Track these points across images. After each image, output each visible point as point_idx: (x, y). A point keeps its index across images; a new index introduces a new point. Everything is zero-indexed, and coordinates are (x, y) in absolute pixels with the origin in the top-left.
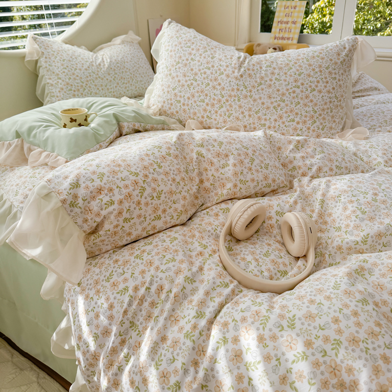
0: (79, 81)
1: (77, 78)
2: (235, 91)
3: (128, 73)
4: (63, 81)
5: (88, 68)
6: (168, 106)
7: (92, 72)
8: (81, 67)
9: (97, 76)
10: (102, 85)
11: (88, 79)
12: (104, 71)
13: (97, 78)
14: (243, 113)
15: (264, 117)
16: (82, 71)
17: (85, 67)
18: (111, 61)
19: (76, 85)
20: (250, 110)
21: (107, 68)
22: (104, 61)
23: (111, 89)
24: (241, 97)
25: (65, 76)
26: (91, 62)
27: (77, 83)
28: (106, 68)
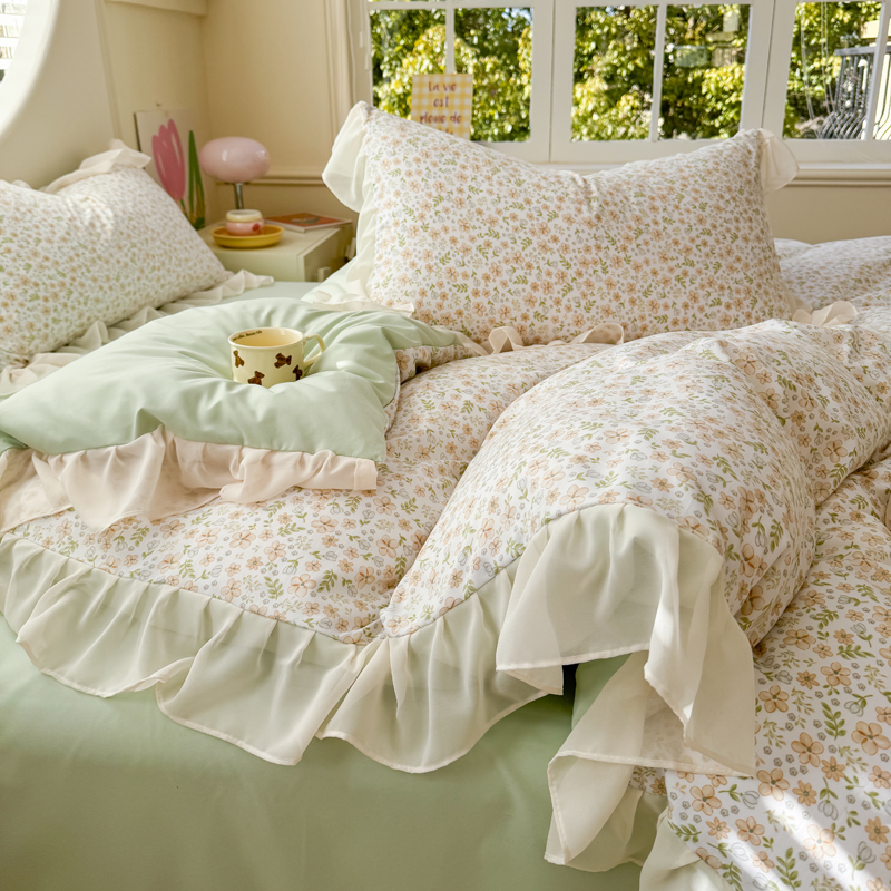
0: (52, 272)
1: (46, 263)
2: (594, 251)
3: (158, 243)
4: (11, 274)
5: (67, 237)
6: (434, 302)
7: (81, 245)
8: (50, 235)
9: (95, 255)
10: (108, 279)
11: (74, 264)
12: (107, 241)
13: (94, 261)
14: (617, 297)
15: (662, 302)
16: (56, 245)
17: (60, 233)
18: (115, 216)
19: (48, 282)
20: (632, 288)
21: (113, 233)
22: (98, 217)
23: (129, 284)
24: (609, 263)
25: (14, 260)
26: (70, 220)
27: (50, 278)
28: (109, 234)
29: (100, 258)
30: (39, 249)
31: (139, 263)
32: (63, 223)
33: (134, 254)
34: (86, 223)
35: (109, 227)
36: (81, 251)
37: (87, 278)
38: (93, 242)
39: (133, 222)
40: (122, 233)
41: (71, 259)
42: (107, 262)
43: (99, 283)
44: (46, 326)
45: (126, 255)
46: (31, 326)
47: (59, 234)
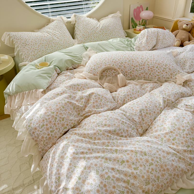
4: (82, 33)
10: (96, 36)
12: (98, 30)
16: (90, 30)
22: (100, 26)
23: (100, 38)
29: (96, 33)
30: (87, 30)
31: (103, 35)
32: (93, 27)
33: (103, 33)
34: (97, 27)
35: (100, 28)
36: (93, 31)
37: (92, 36)
38: (96, 30)
39: (105, 28)
40: (102, 29)
41: (91, 32)
42: (97, 34)
43: (94, 37)
44: (84, 41)
45: (101, 33)
46: (82, 41)
47: (91, 28)
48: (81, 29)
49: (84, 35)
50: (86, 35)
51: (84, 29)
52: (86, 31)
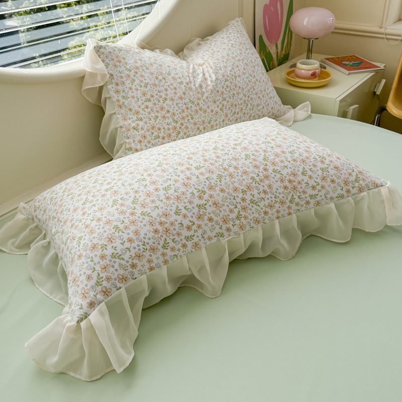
7: (190, 101)
8: (173, 95)
16: (175, 102)
17: (180, 94)
22: (206, 80)
26: (187, 84)
30: (165, 105)
32: (183, 87)
35: (210, 88)
36: (190, 105)
41: (183, 111)
48: (140, 103)
49: (159, 129)
50: (166, 127)
51: (150, 104)
52: (162, 109)
